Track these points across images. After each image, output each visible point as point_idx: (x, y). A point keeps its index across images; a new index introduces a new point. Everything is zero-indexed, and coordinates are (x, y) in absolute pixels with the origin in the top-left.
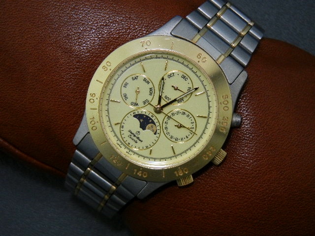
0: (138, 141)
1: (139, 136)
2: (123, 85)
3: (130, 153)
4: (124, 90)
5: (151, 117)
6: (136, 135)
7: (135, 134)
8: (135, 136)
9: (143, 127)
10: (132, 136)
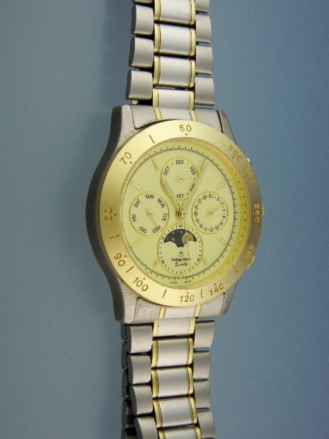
0: (187, 262)
1: (183, 257)
2: (132, 220)
3: (189, 279)
4: (137, 225)
5: (180, 228)
6: (181, 258)
7: (179, 258)
8: (180, 260)
9: (180, 244)
10: (179, 263)
